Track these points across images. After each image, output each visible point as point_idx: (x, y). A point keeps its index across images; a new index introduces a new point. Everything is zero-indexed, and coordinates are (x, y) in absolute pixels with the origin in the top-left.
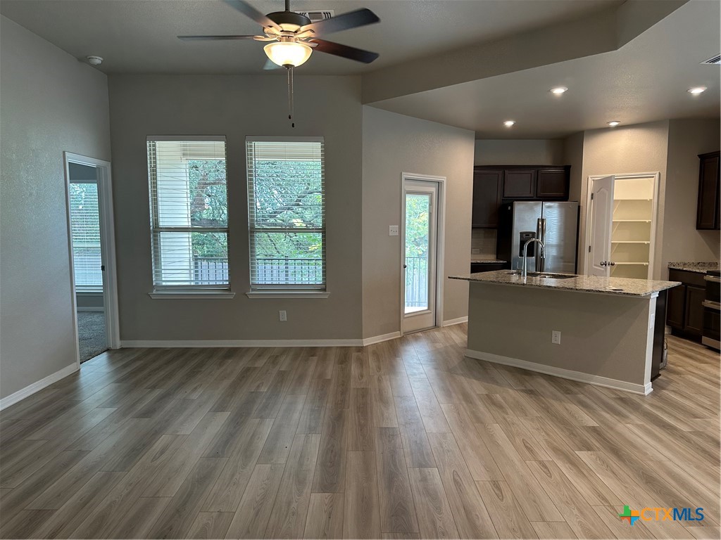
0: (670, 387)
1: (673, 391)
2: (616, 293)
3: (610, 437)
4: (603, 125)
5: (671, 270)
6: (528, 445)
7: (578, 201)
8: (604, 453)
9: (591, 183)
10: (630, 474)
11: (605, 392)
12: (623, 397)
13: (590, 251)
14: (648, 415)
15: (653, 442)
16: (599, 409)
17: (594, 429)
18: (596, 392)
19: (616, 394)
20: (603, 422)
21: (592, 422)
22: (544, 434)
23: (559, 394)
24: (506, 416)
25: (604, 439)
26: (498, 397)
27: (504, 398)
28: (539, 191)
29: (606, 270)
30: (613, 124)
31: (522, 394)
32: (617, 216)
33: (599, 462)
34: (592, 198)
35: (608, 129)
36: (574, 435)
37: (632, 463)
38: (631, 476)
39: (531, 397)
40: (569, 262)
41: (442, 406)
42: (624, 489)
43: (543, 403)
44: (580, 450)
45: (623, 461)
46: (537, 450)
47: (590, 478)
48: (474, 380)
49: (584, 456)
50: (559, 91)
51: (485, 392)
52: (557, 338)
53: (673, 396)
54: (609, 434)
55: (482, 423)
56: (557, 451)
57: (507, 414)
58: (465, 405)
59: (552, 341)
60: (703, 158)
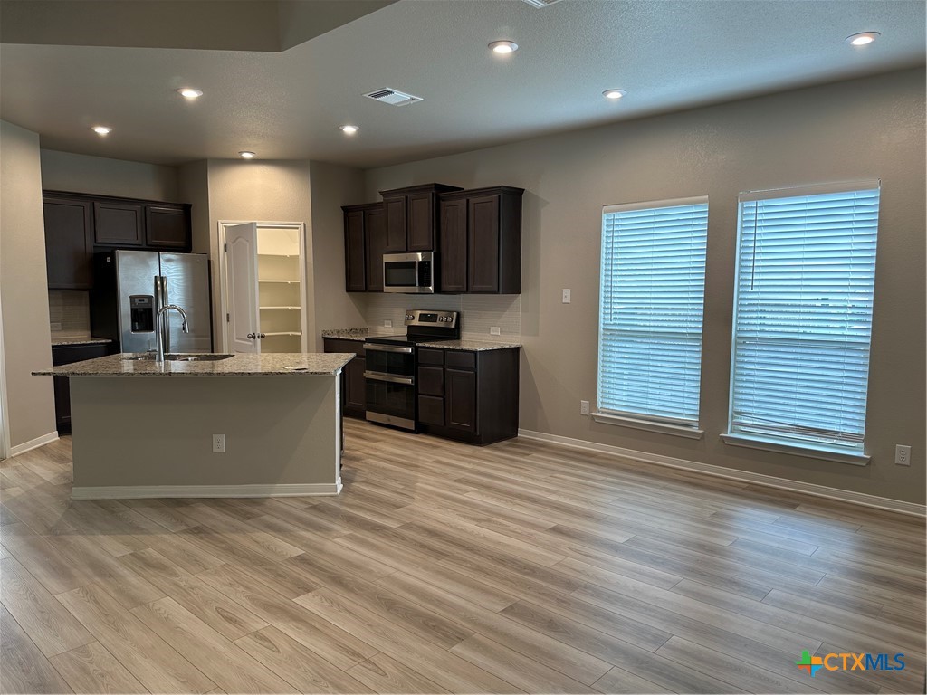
0: (357, 478)
1: (363, 482)
2: (301, 373)
3: (322, 562)
4: (232, 154)
5: (325, 339)
6: (226, 614)
7: (207, 253)
8: (327, 589)
9: (222, 231)
10: (367, 605)
11: (295, 504)
12: (315, 504)
13: (228, 321)
14: (350, 520)
15: (372, 554)
16: (295, 529)
17: (301, 560)
18: (281, 505)
19: (306, 503)
20: (308, 545)
21: (296, 551)
22: (241, 589)
23: (238, 523)
24: (176, 579)
25: (318, 567)
26: (152, 553)
27: (161, 552)
28: (149, 236)
29: (255, 344)
30: (247, 156)
31: (186, 536)
32: (264, 275)
33: (326, 603)
34: (225, 251)
35: (242, 162)
36: (281, 576)
37: (362, 590)
38: (369, 607)
39: (202, 538)
40: (202, 336)
41: (58, 597)
42: (369, 629)
43: (222, 542)
44: (298, 595)
45: (351, 590)
46: (243, 617)
47: (326, 631)
48: (102, 536)
49: (306, 602)
50: (190, 94)
51: (127, 551)
52: (220, 443)
53: (364, 487)
54: (323, 561)
55: (142, 604)
56: (269, 607)
57: (177, 576)
58: (102, 583)
59: (215, 450)
60: (347, 210)
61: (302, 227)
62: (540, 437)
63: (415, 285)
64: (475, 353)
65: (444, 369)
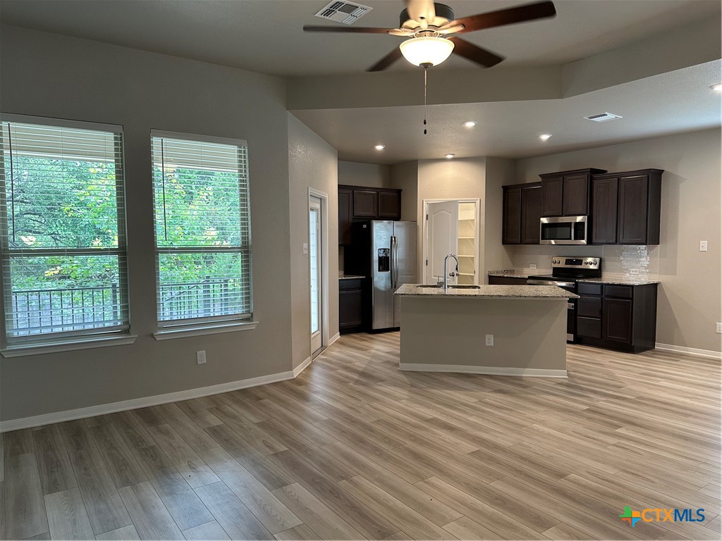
4: (439, 156)
5: (490, 277)
7: (416, 221)
9: (426, 206)
13: (427, 265)
17: (587, 410)
28: (379, 211)
29: (454, 280)
30: (450, 157)
34: (427, 219)
35: (445, 160)
52: (490, 340)
59: (487, 344)
60: (505, 189)
61: (478, 201)
62: (676, 349)
63: (570, 239)
64: (632, 286)
65: (602, 298)
